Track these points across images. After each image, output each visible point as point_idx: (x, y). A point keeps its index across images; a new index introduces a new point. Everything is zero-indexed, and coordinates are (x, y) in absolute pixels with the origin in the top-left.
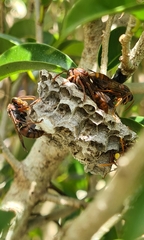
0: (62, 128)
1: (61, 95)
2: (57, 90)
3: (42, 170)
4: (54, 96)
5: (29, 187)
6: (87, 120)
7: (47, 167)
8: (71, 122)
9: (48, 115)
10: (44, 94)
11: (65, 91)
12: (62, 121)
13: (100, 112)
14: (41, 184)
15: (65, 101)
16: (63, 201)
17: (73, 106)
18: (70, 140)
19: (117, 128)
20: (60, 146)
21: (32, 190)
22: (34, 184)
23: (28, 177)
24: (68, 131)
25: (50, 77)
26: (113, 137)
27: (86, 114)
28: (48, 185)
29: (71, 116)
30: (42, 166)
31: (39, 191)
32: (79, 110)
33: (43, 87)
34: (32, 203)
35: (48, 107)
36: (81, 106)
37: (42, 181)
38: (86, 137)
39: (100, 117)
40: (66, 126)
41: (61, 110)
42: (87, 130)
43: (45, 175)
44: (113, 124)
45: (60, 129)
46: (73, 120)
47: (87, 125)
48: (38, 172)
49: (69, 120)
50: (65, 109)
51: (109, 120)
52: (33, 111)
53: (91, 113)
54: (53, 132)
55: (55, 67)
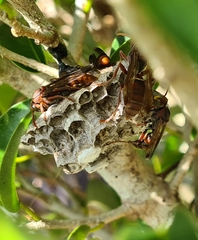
0: (98, 138)
1: (58, 126)
2: (51, 129)
3: (140, 180)
4: (57, 136)
5: (156, 203)
6: (98, 105)
7: (137, 174)
9: (77, 149)
10: (50, 147)
11: (55, 120)
12: (89, 135)
13: (94, 86)
14: (155, 187)
15: (66, 124)
16: (185, 166)
17: (76, 116)
18: (114, 133)
20: (118, 148)
21: (160, 200)
22: (154, 195)
23: (144, 200)
24: (103, 132)
25: (32, 133)
27: (90, 105)
28: (160, 179)
29: (87, 123)
30: (135, 180)
31: (164, 193)
32: (82, 111)
33: (41, 145)
35: (67, 147)
36: (79, 107)
37: (153, 185)
38: (117, 113)
39: (98, 90)
40: (97, 132)
41: (76, 132)
42: (109, 109)
43: (146, 178)
45: (98, 141)
46: (92, 121)
47: (103, 107)
48: (141, 186)
49: (91, 126)
50: (76, 127)
51: (105, 79)
52: (67, 166)
53: (91, 97)
55: (22, 125)
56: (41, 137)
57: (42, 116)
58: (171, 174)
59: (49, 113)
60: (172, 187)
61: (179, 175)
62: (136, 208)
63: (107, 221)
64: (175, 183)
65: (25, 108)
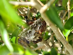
0: (34, 34)
4: (26, 34)
5: (45, 46)
8: (34, 32)
9: (30, 36)
10: (25, 36)
11: (26, 31)
13: (33, 24)
15: (28, 32)
19: (38, 21)
21: (46, 45)
22: (44, 45)
23: (42, 45)
25: (22, 33)
26: (40, 23)
27: (33, 28)
28: (46, 41)
29: (32, 31)
31: (46, 44)
32: (31, 29)
33: (23, 36)
34: (49, 46)
35: (28, 36)
37: (44, 42)
38: (38, 29)
39: (34, 25)
44: (37, 22)
45: (34, 35)
47: (35, 28)
50: (30, 32)
52: (28, 40)
54: (35, 36)
56: (24, 34)
57: (24, 30)
58: (48, 40)
59: (25, 29)
60: (48, 43)
61: (49, 40)
62: (41, 47)
63: (35, 50)
64: (48, 42)
65: (19, 28)
